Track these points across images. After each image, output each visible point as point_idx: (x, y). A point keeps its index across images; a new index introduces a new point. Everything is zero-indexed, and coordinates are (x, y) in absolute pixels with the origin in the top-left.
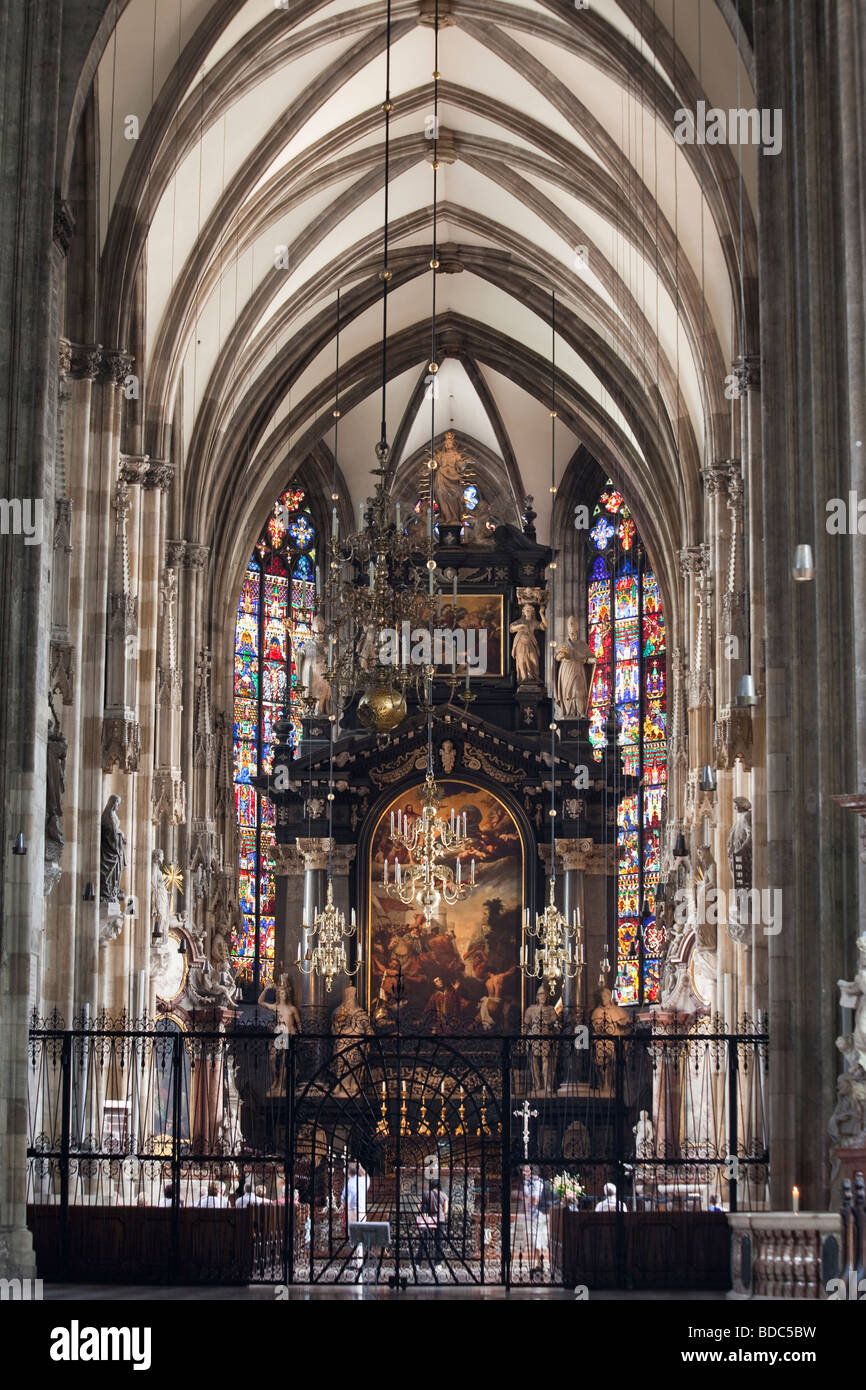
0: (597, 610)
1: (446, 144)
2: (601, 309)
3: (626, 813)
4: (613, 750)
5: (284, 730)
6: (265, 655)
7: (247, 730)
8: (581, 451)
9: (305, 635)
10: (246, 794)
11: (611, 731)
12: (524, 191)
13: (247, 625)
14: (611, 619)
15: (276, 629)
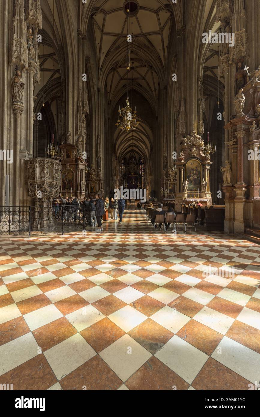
0: (141, 166)
1: (133, 139)
2: (142, 149)
3: (142, 178)
4: (142, 174)
5: (123, 173)
6: (122, 169)
7: (121, 173)
8: (140, 157)
9: (124, 168)
10: (121, 177)
11: (142, 173)
12: (138, 142)
13: (121, 167)
14: (141, 167)
15: (122, 167)
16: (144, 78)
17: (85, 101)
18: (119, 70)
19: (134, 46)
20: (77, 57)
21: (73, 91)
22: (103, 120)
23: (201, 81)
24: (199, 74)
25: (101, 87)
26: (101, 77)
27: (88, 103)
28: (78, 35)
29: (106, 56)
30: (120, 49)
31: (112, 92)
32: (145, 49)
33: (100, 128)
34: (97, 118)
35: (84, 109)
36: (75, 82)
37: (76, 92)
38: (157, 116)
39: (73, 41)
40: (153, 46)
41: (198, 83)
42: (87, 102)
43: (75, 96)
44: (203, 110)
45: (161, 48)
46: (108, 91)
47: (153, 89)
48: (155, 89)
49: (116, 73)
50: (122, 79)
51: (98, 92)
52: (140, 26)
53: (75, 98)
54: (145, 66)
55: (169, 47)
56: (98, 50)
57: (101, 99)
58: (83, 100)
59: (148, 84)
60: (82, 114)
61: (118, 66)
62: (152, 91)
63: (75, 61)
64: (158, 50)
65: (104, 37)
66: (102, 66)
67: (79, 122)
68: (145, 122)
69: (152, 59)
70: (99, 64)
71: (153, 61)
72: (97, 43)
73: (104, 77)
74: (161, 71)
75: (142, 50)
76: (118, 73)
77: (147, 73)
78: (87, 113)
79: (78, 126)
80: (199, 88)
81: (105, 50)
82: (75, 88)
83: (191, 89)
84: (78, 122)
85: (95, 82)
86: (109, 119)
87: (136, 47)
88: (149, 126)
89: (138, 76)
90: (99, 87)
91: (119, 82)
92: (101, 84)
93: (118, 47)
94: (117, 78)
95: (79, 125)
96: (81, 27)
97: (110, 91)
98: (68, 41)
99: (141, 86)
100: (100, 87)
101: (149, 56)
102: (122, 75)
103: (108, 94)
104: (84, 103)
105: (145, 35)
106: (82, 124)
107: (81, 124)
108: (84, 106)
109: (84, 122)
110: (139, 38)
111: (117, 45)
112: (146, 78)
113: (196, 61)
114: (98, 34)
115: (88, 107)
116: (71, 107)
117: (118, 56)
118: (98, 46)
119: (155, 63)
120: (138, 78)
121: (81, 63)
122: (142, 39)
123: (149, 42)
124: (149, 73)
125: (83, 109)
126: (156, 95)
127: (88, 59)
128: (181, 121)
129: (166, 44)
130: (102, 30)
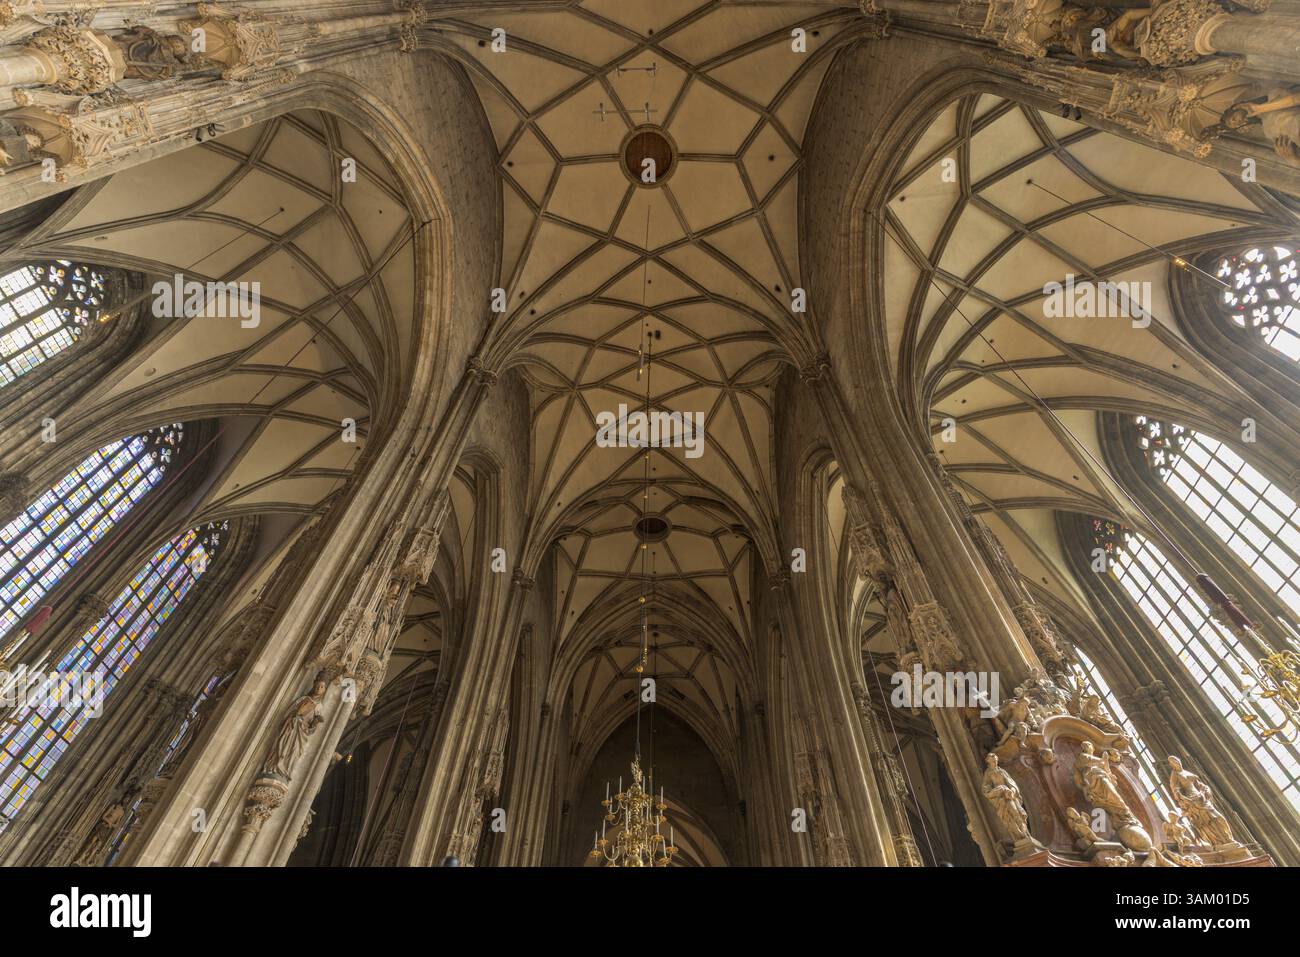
16: (689, 675)
17: (494, 750)
18: (615, 652)
19: (658, 598)
20: (498, 627)
21: (463, 721)
22: (543, 814)
23: (865, 698)
24: (853, 680)
25: (554, 702)
26: (558, 674)
27: (502, 757)
28: (513, 580)
29: (581, 620)
30: (620, 605)
31: (587, 712)
32: (688, 606)
33: (527, 848)
34: (524, 805)
35: (486, 781)
36: (476, 693)
37: (471, 721)
38: (741, 797)
39: (496, 593)
40: (709, 599)
41: (858, 705)
42: (499, 755)
43: (466, 734)
44: (900, 794)
45: (733, 604)
46: (576, 710)
47: (720, 707)
48: (726, 706)
49: (604, 660)
50: (621, 675)
51: (542, 714)
52: (673, 560)
53: (464, 741)
54: (691, 644)
55: (755, 603)
56: (559, 606)
57: (548, 740)
58: (490, 748)
59: (703, 692)
60: (473, 801)
61: (613, 642)
62: (716, 713)
63: (489, 637)
64: (726, 609)
65: (580, 581)
66: (566, 643)
67: (455, 832)
68: (701, 821)
69: (710, 630)
70: (558, 638)
71: (715, 635)
72: (559, 590)
73: (567, 672)
74: (738, 661)
75: (680, 607)
76: (611, 659)
77: (697, 662)
78: (492, 792)
79: (449, 848)
80: (866, 718)
81: (577, 607)
82: (472, 709)
83: (839, 720)
84: (450, 832)
85: (538, 687)
86: (566, 807)
87: (664, 600)
88: (715, 839)
89: (672, 668)
90: (547, 701)
91: (612, 685)
92: (556, 692)
93: (617, 600)
94: (606, 671)
95: (451, 843)
96: (526, 563)
97: (582, 709)
98: (484, 593)
99: (682, 697)
100: (549, 701)
101: (701, 621)
102: (622, 665)
103: (575, 720)
104: (491, 757)
105: (688, 578)
106: (466, 837)
107: (461, 838)
108: (489, 768)
109: (475, 831)
110: (672, 582)
111: (611, 596)
112: (697, 674)
113: (835, 645)
114: (564, 575)
115: (500, 772)
116: (443, 773)
117: (616, 618)
118: (560, 599)
119: (718, 638)
120: (671, 675)
121: (505, 642)
122: (679, 585)
123: (699, 590)
124: (705, 661)
125: (481, 780)
126: (731, 723)
127: (528, 628)
128: (831, 835)
129: (745, 597)
130: (577, 566)
